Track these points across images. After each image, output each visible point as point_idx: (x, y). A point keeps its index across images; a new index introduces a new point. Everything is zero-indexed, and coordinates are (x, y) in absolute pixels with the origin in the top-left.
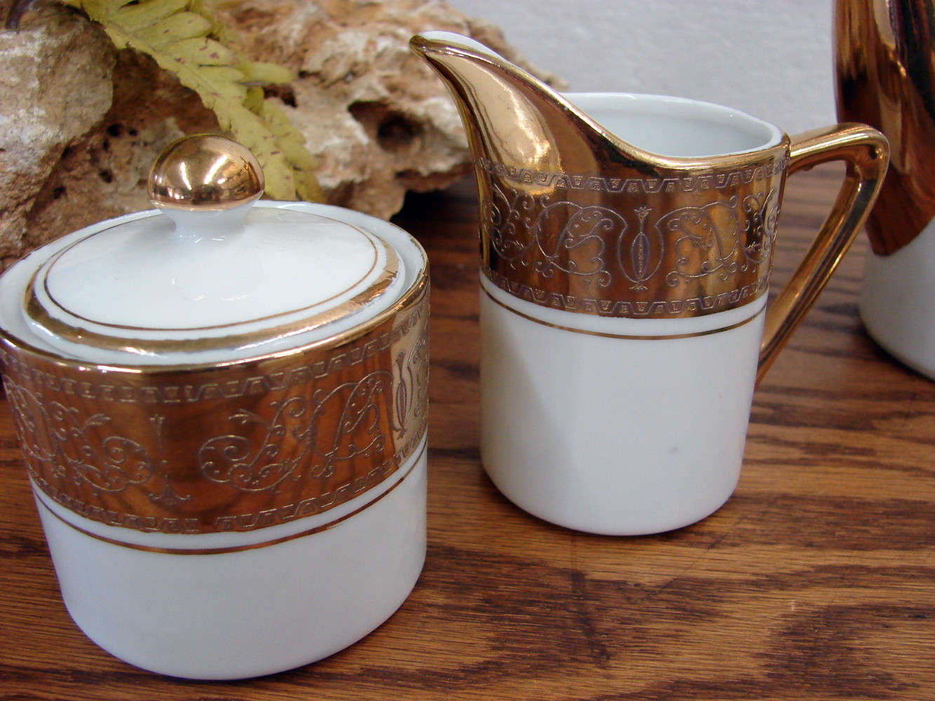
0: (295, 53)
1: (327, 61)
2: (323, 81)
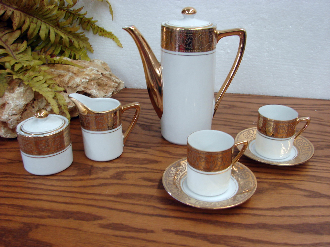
0: (67, 83)
1: (72, 84)
2: (72, 88)
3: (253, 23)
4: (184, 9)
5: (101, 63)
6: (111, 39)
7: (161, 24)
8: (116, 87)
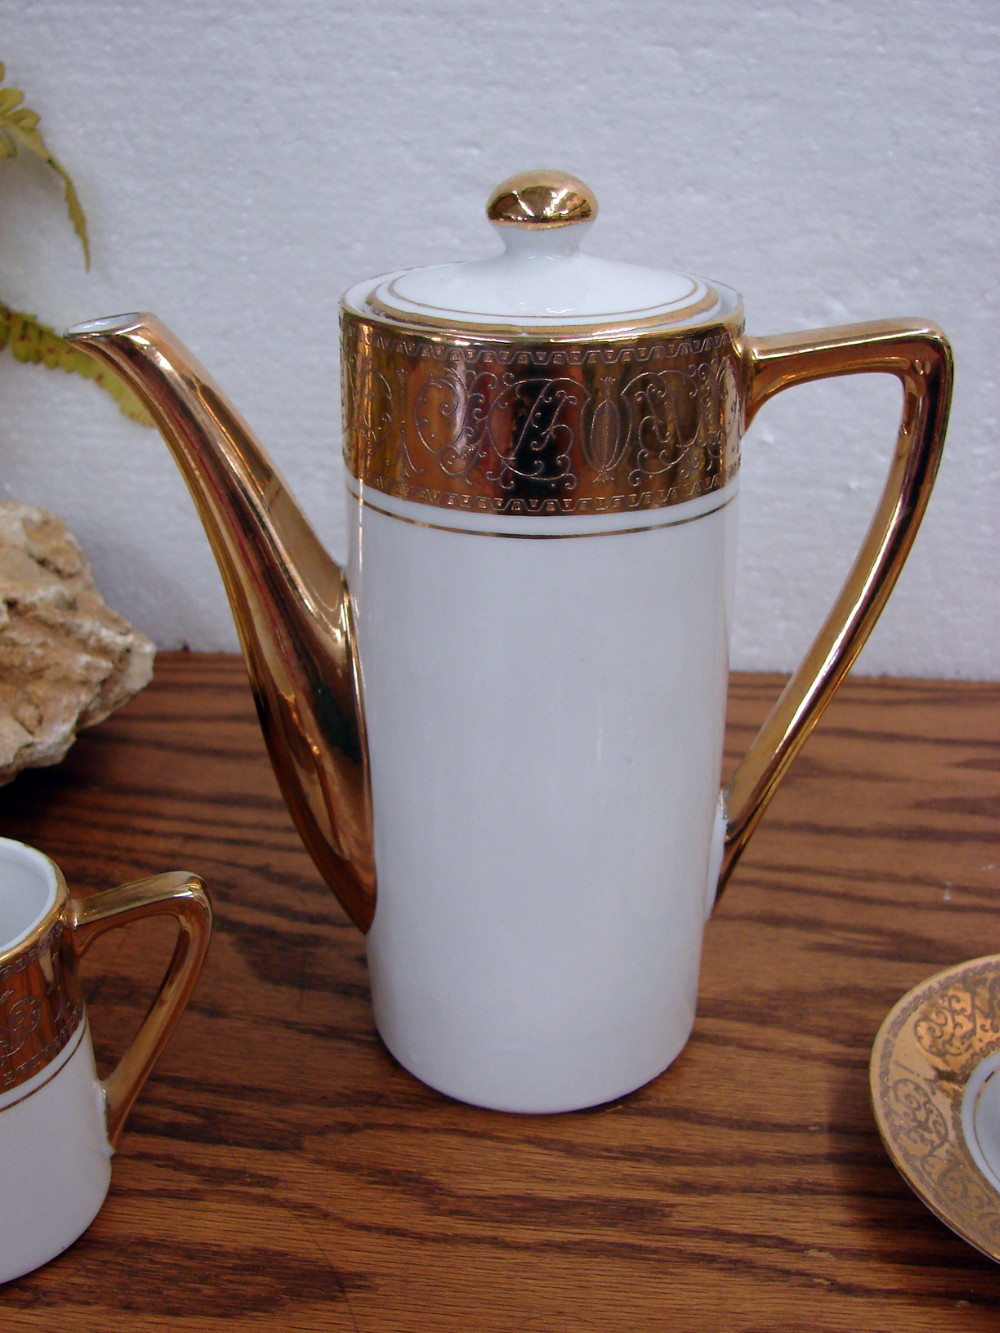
3: (913, 272)
4: (502, 191)
5: (26, 522)
6: (86, 375)
7: (343, 301)
8: (103, 683)
